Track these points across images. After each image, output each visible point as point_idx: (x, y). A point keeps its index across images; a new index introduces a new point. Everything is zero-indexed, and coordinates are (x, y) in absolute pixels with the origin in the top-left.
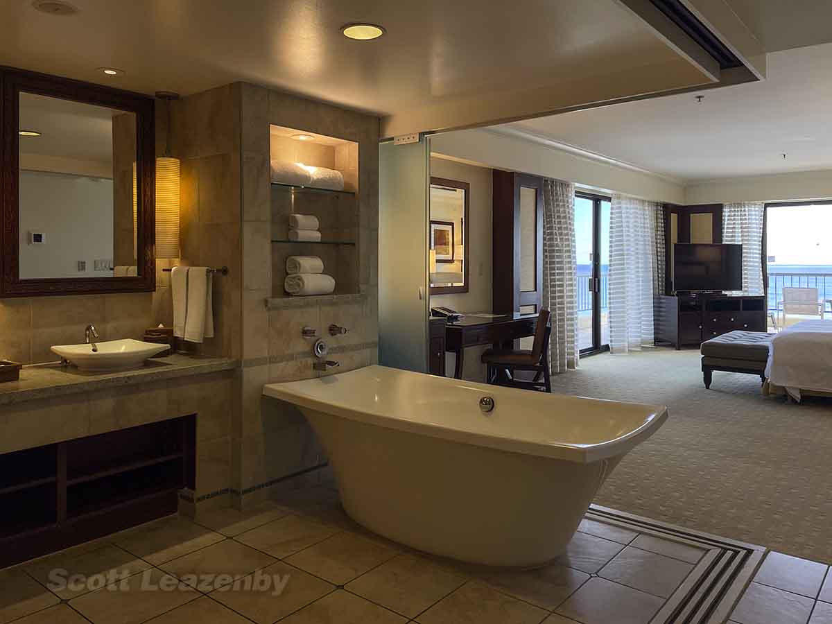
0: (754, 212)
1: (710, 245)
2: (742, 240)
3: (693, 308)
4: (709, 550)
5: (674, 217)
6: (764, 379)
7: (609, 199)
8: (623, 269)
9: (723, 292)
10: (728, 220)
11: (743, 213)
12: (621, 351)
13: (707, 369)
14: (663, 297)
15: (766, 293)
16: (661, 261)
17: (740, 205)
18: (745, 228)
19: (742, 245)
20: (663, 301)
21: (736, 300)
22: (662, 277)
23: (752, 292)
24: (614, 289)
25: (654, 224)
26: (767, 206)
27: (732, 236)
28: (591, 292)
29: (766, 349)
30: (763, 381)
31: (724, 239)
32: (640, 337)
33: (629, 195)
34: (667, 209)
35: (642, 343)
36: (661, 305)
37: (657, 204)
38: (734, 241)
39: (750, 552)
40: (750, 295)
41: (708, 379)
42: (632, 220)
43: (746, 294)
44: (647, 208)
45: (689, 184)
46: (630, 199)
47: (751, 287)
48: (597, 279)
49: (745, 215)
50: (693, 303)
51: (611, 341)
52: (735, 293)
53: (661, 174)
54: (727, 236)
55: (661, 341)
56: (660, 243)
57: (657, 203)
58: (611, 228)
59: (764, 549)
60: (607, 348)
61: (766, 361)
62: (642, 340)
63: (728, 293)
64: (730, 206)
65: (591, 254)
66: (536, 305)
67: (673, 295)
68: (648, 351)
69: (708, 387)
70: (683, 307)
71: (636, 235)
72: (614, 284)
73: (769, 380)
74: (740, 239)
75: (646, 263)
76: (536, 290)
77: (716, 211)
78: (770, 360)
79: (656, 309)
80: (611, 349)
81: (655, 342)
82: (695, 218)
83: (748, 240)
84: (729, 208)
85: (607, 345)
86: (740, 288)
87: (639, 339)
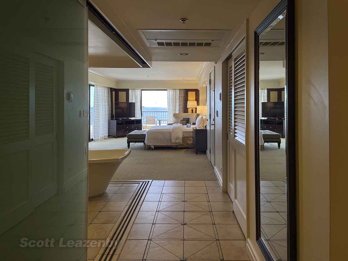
0: (138, 92)
1: (125, 103)
2: (135, 101)
3: (121, 124)
4: (140, 183)
5: (114, 92)
6: (144, 143)
7: (93, 86)
8: (98, 111)
10: (131, 94)
11: (135, 92)
12: (98, 140)
13: (129, 143)
14: (111, 120)
15: (142, 118)
16: (110, 108)
17: (134, 90)
18: (136, 97)
19: (135, 103)
20: (111, 122)
21: (134, 121)
22: (110, 114)
23: (138, 118)
24: (95, 118)
25: (108, 95)
26: (142, 90)
27: (132, 100)
29: (145, 135)
30: (144, 144)
31: (130, 100)
32: (103, 135)
33: (100, 85)
34: (112, 90)
35: (104, 137)
37: (106, 87)
39: (149, 181)
40: (137, 119)
41: (129, 146)
42: (101, 94)
43: (136, 119)
45: (118, 81)
46: (100, 86)
47: (138, 117)
50: (120, 122)
51: (94, 137)
52: (133, 118)
53: (109, 77)
55: (110, 136)
57: (108, 88)
58: (94, 96)
59: (152, 180)
60: (92, 140)
61: (145, 138)
63: (130, 118)
67: (114, 120)
68: (106, 140)
69: (129, 148)
70: (118, 124)
71: (102, 99)
72: (95, 116)
73: (146, 144)
74: (134, 101)
75: (105, 109)
77: (127, 91)
78: (146, 138)
79: (109, 125)
80: (94, 140)
81: (108, 136)
82: (120, 93)
83: (137, 101)
84: (131, 90)
85: (93, 139)
86: (134, 117)
87: (103, 136)
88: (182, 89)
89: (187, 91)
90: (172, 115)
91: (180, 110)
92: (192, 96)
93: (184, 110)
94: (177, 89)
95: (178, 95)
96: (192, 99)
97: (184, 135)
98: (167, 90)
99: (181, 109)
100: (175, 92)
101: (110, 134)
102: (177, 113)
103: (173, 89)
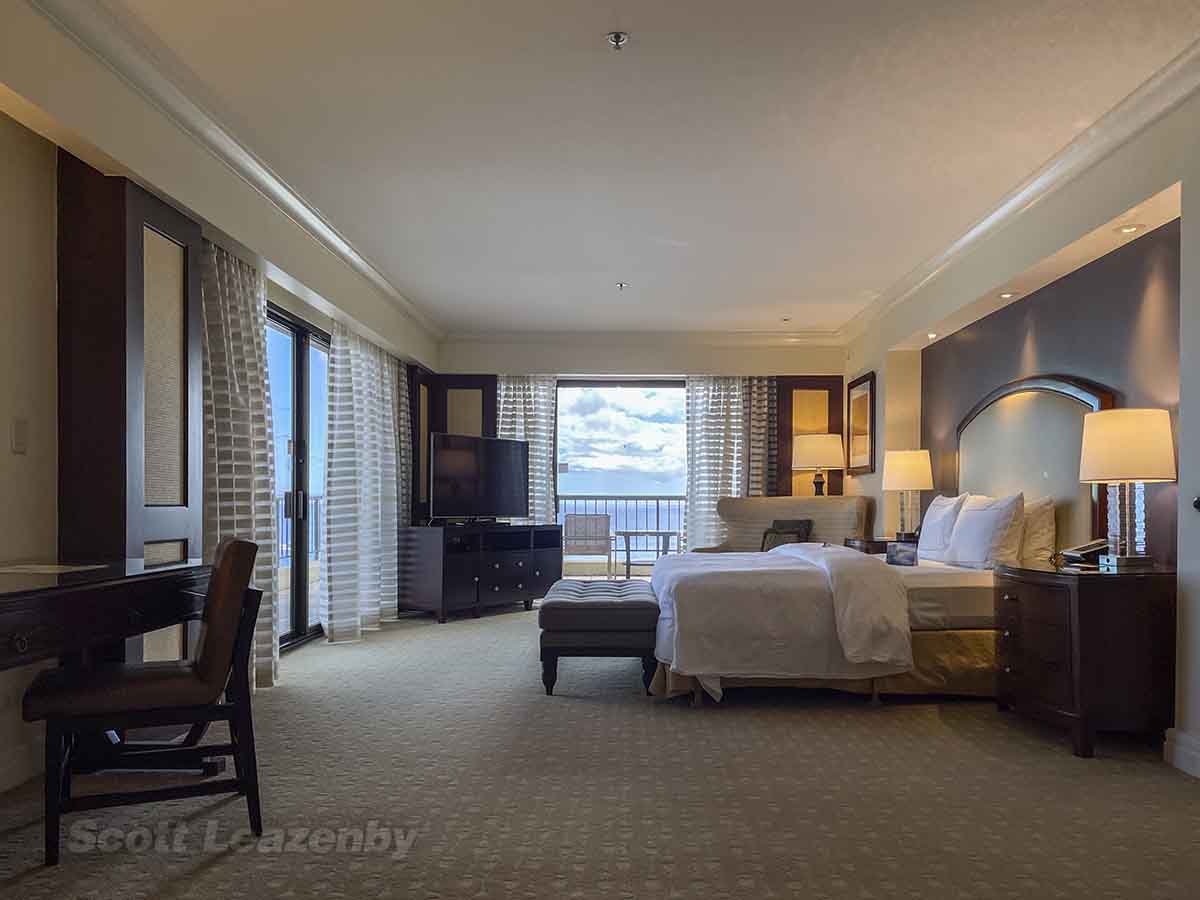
0: (540, 393)
2: (527, 436)
5: (423, 390)
8: (352, 473)
9: (498, 521)
10: (505, 402)
11: (527, 393)
12: (350, 633)
13: (549, 657)
14: (416, 525)
15: (557, 521)
16: (406, 465)
17: (524, 379)
18: (530, 416)
19: (527, 445)
20: (414, 536)
22: (407, 495)
23: (539, 519)
26: (562, 383)
27: (511, 429)
28: (290, 520)
31: (499, 433)
32: (376, 604)
34: (414, 375)
35: (381, 616)
36: (410, 544)
37: (399, 362)
38: (514, 436)
40: (540, 523)
41: (550, 676)
42: (366, 382)
43: (534, 523)
44: (386, 365)
46: (362, 339)
47: (539, 515)
48: (301, 493)
49: (530, 396)
50: (459, 538)
51: (330, 616)
52: (516, 522)
54: (503, 429)
55: (412, 609)
56: (404, 434)
57: (401, 360)
60: (318, 631)
61: (655, 631)
62: (381, 611)
64: (509, 379)
65: (289, 441)
66: (185, 542)
68: (391, 629)
69: (549, 692)
70: (449, 548)
72: (337, 503)
73: (673, 666)
74: (524, 434)
76: (185, 503)
77: (487, 385)
79: (402, 552)
80: (326, 632)
81: (400, 610)
82: (454, 395)
83: (534, 437)
84: (508, 383)
85: (320, 625)
86: (525, 513)
87: (377, 609)
88: (760, 379)
89: (783, 389)
90: (706, 507)
91: (747, 483)
92: (809, 410)
93: (771, 483)
94: (734, 378)
95: (737, 408)
96: (809, 426)
97: (919, 614)
98: (681, 384)
99: (754, 478)
100: (727, 389)
101: (409, 601)
102: (734, 496)
103: (716, 379)
